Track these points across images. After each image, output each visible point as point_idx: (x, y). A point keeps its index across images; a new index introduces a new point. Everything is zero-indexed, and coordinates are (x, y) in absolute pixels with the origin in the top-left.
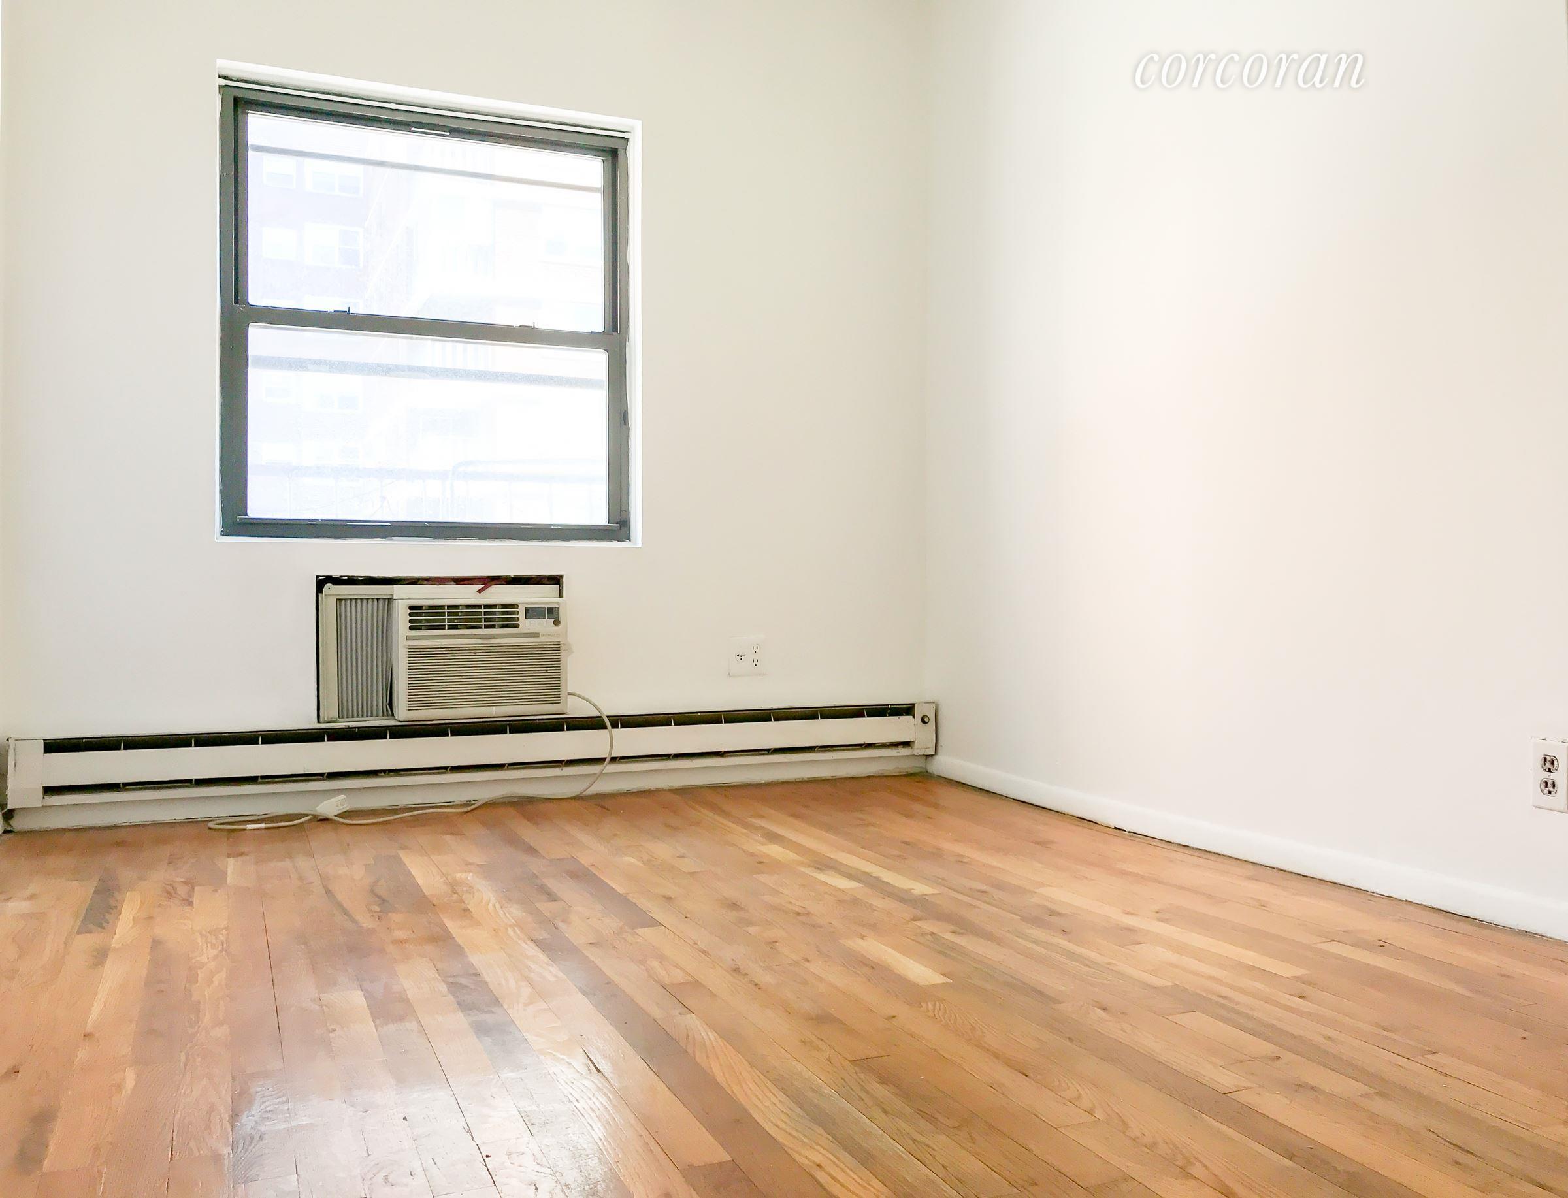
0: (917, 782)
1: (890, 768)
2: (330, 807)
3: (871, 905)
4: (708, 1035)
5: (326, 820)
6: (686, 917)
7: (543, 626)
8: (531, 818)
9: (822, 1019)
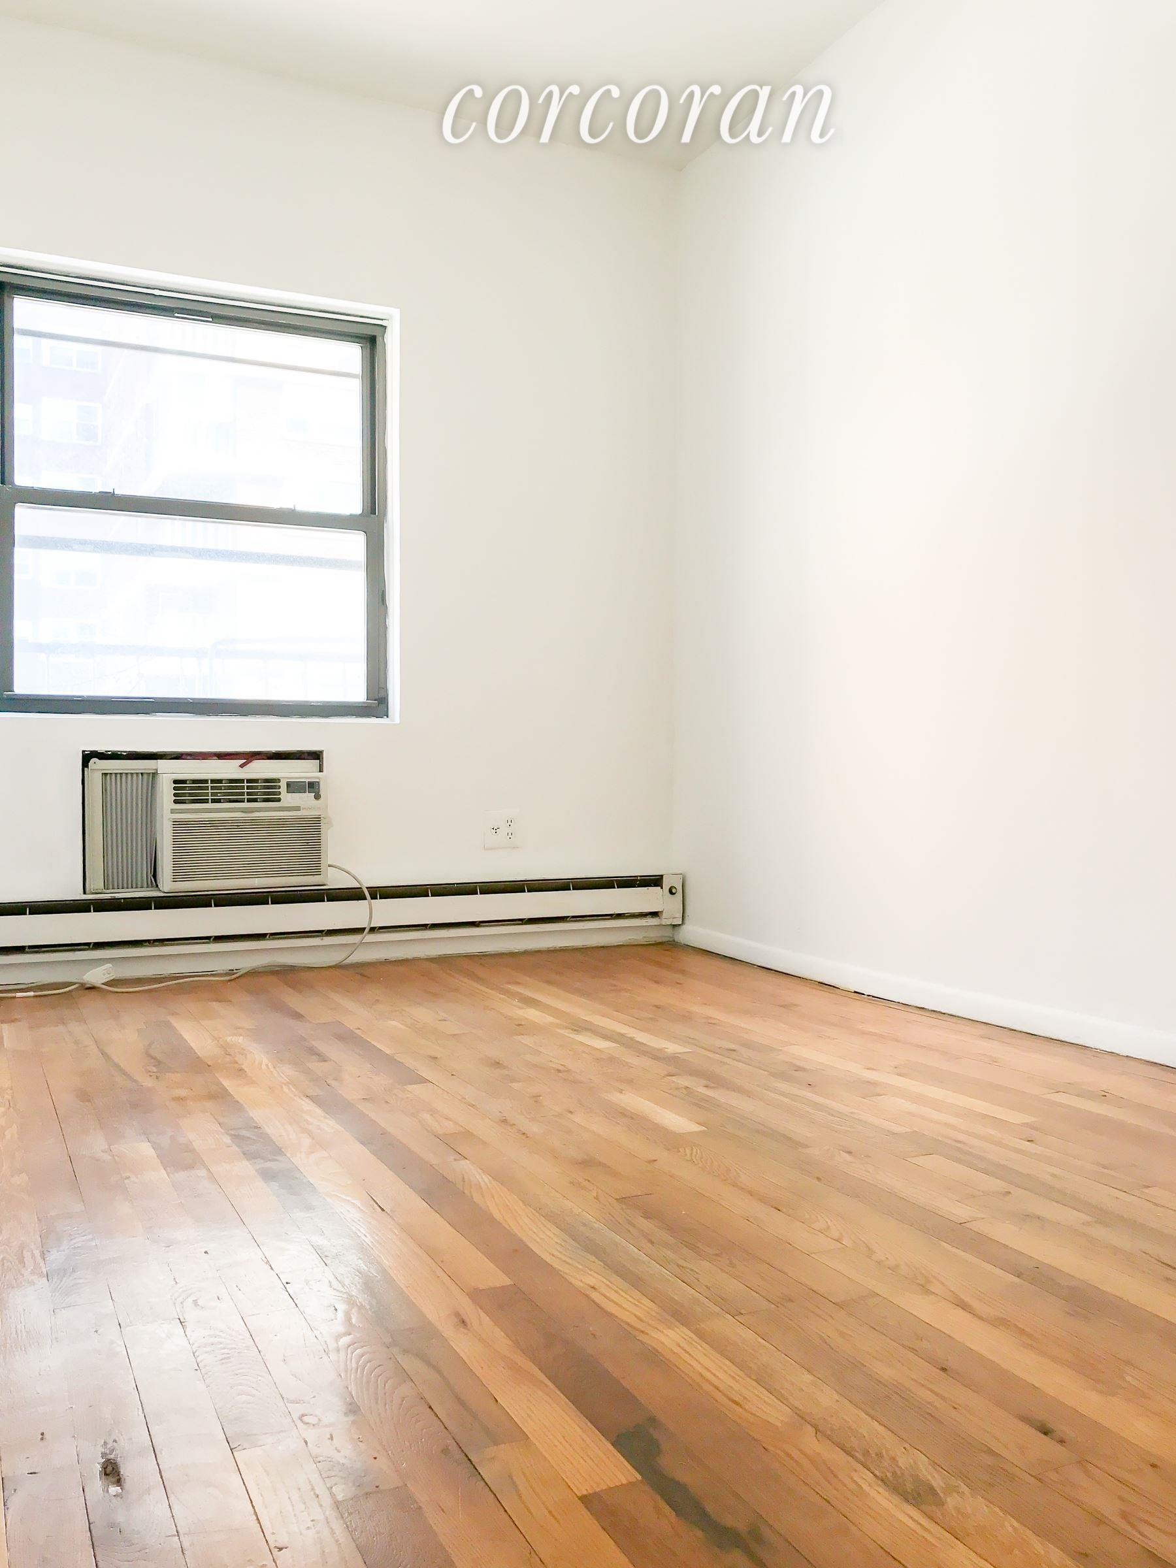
0: (666, 950)
1: (638, 937)
2: (97, 975)
3: (627, 1063)
4: (482, 1178)
5: (92, 988)
6: (452, 1075)
7: (305, 800)
8: (295, 985)
9: (586, 1163)
